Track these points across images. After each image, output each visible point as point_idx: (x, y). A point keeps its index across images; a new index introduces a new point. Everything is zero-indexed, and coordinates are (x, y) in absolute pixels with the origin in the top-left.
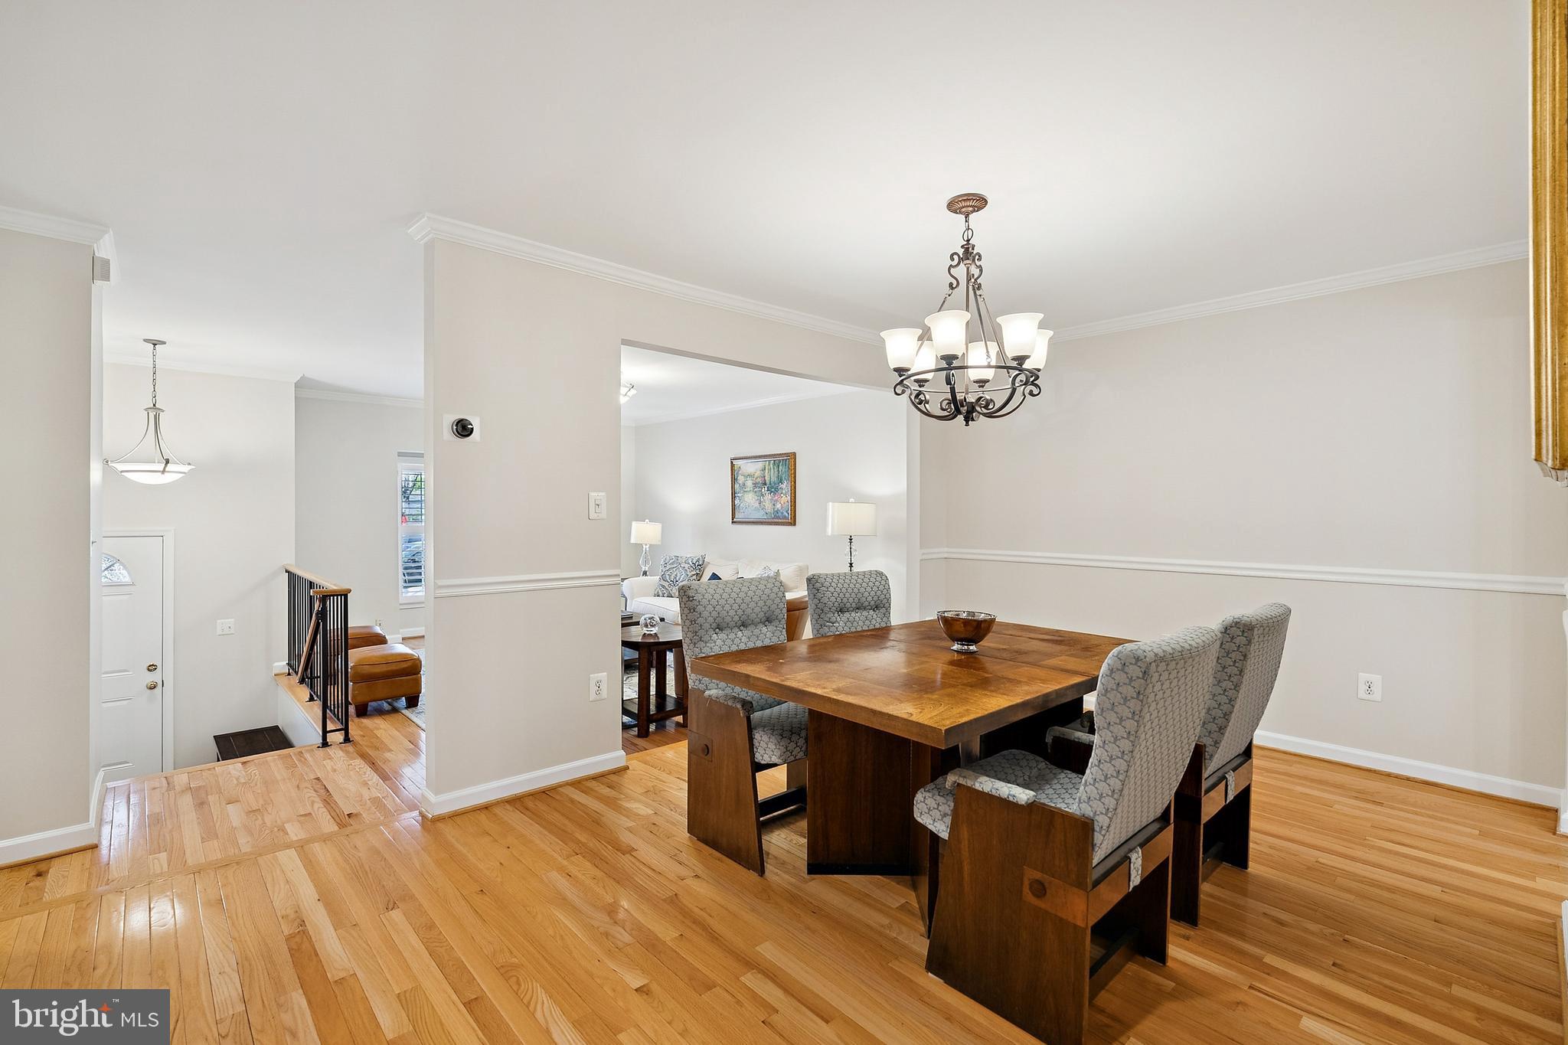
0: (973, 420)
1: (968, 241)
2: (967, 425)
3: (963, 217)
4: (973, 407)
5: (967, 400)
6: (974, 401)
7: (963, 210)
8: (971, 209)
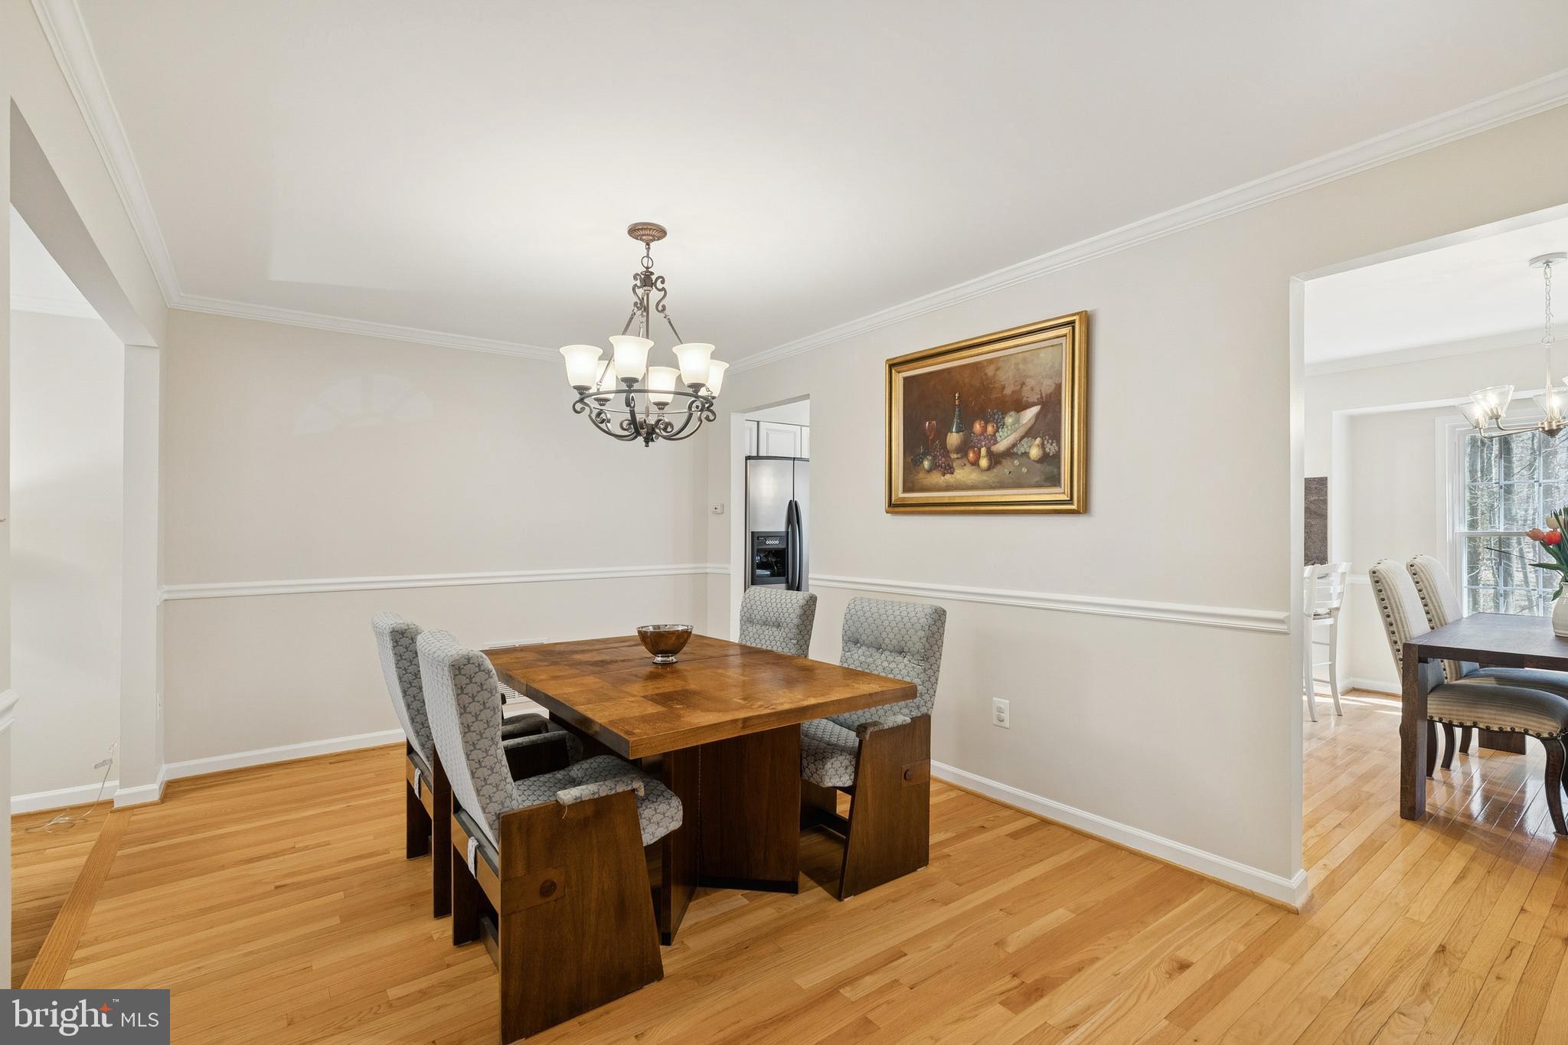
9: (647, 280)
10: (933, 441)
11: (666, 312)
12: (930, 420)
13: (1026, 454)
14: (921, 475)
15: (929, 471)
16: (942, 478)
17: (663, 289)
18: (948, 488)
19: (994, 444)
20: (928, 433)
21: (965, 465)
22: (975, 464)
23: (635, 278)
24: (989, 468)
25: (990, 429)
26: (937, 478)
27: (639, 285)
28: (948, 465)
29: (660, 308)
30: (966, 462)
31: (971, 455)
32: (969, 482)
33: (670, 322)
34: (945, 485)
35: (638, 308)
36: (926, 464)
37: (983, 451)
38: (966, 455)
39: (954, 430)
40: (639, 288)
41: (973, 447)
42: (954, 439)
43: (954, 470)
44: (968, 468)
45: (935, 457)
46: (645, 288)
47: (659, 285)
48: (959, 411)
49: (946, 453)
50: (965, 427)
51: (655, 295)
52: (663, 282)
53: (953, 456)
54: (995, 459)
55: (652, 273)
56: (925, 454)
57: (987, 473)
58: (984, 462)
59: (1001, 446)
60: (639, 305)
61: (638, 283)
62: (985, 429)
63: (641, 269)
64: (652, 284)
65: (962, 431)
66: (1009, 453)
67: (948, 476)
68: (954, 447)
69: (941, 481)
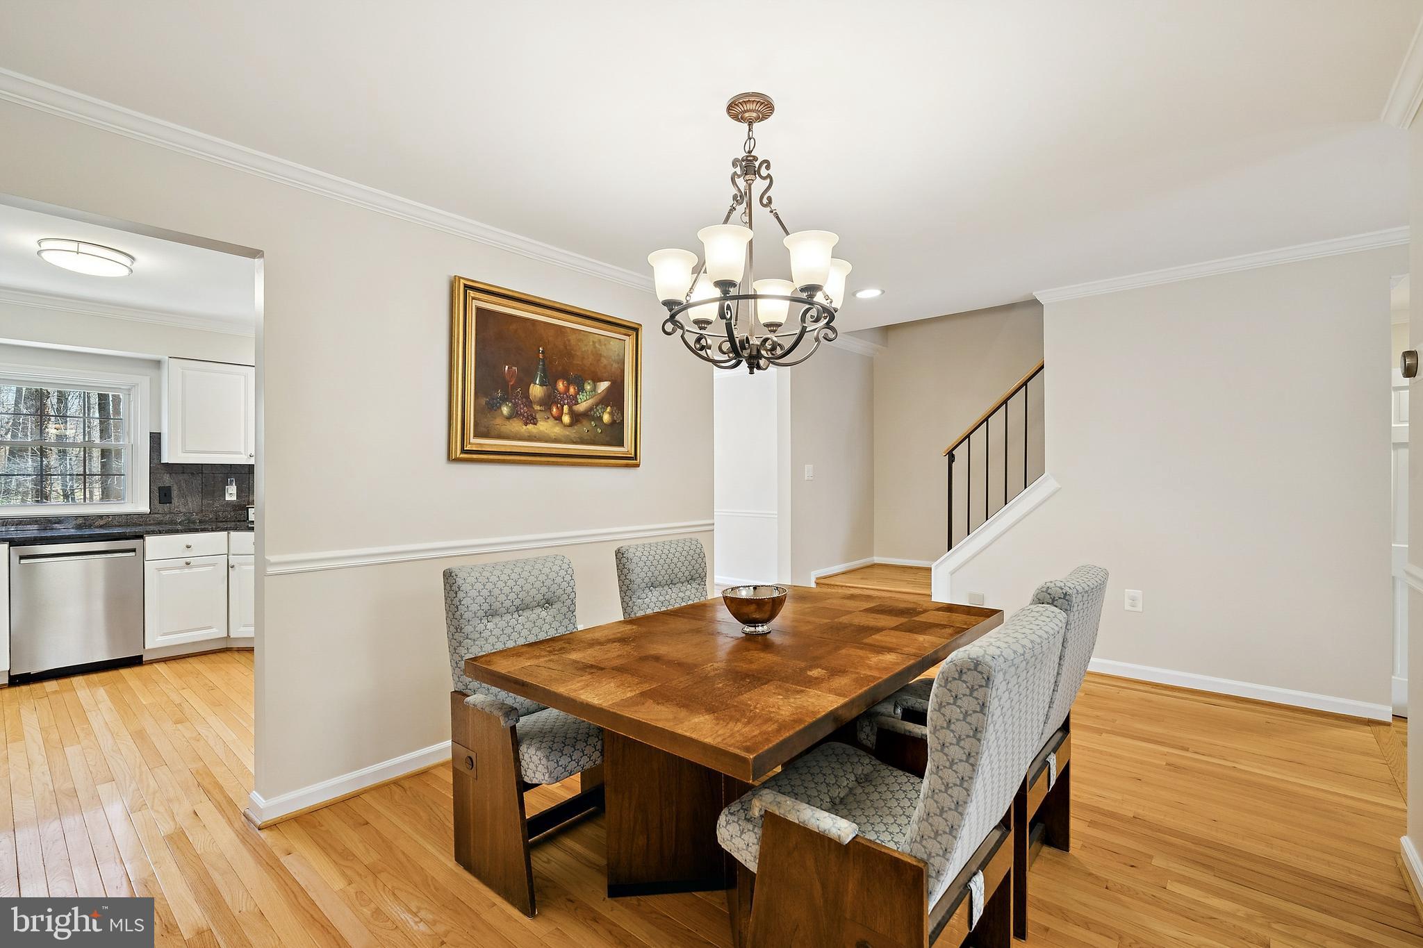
0: (759, 367)
1: (750, 152)
2: (752, 372)
3: (746, 126)
4: (758, 351)
5: (751, 342)
6: (759, 343)
7: (747, 115)
8: (754, 115)
9: (749, 166)
10: (514, 388)
11: (773, 206)
12: (511, 365)
13: (601, 418)
14: (498, 421)
15: (509, 418)
16: (524, 427)
17: (769, 176)
18: (531, 438)
19: (576, 405)
20: (507, 378)
21: (548, 418)
22: (559, 418)
23: (734, 165)
24: (571, 425)
25: (572, 390)
26: (517, 426)
27: (739, 173)
28: (531, 415)
29: (765, 201)
30: (550, 416)
31: (555, 410)
32: (553, 435)
33: (778, 218)
34: (527, 434)
35: (737, 201)
36: (505, 410)
37: (566, 408)
38: (550, 409)
39: (537, 382)
40: (739, 176)
41: (557, 403)
42: (537, 390)
43: (537, 421)
44: (551, 422)
45: (515, 405)
46: (748, 177)
47: (764, 172)
48: (544, 365)
49: (529, 403)
50: (549, 381)
51: (759, 185)
52: (768, 168)
53: (537, 408)
54: (577, 418)
55: (755, 159)
56: (504, 400)
57: (569, 429)
58: (566, 419)
59: (582, 406)
60: (739, 198)
61: (738, 170)
62: (567, 390)
63: (741, 154)
64: (757, 172)
65: (546, 386)
66: (586, 415)
67: (530, 427)
68: (537, 399)
69: (523, 430)
